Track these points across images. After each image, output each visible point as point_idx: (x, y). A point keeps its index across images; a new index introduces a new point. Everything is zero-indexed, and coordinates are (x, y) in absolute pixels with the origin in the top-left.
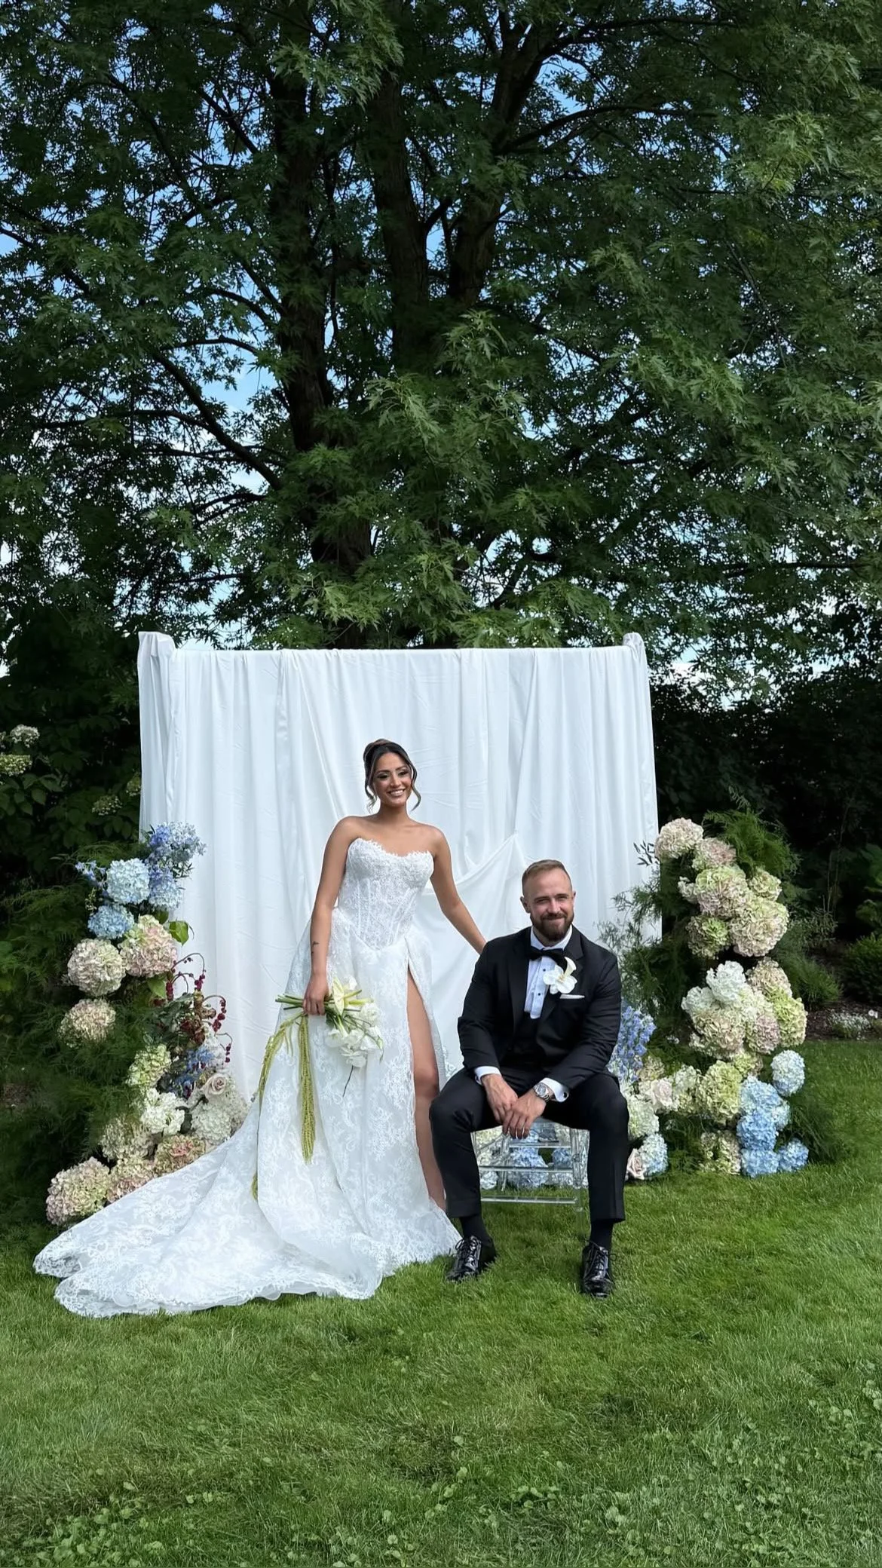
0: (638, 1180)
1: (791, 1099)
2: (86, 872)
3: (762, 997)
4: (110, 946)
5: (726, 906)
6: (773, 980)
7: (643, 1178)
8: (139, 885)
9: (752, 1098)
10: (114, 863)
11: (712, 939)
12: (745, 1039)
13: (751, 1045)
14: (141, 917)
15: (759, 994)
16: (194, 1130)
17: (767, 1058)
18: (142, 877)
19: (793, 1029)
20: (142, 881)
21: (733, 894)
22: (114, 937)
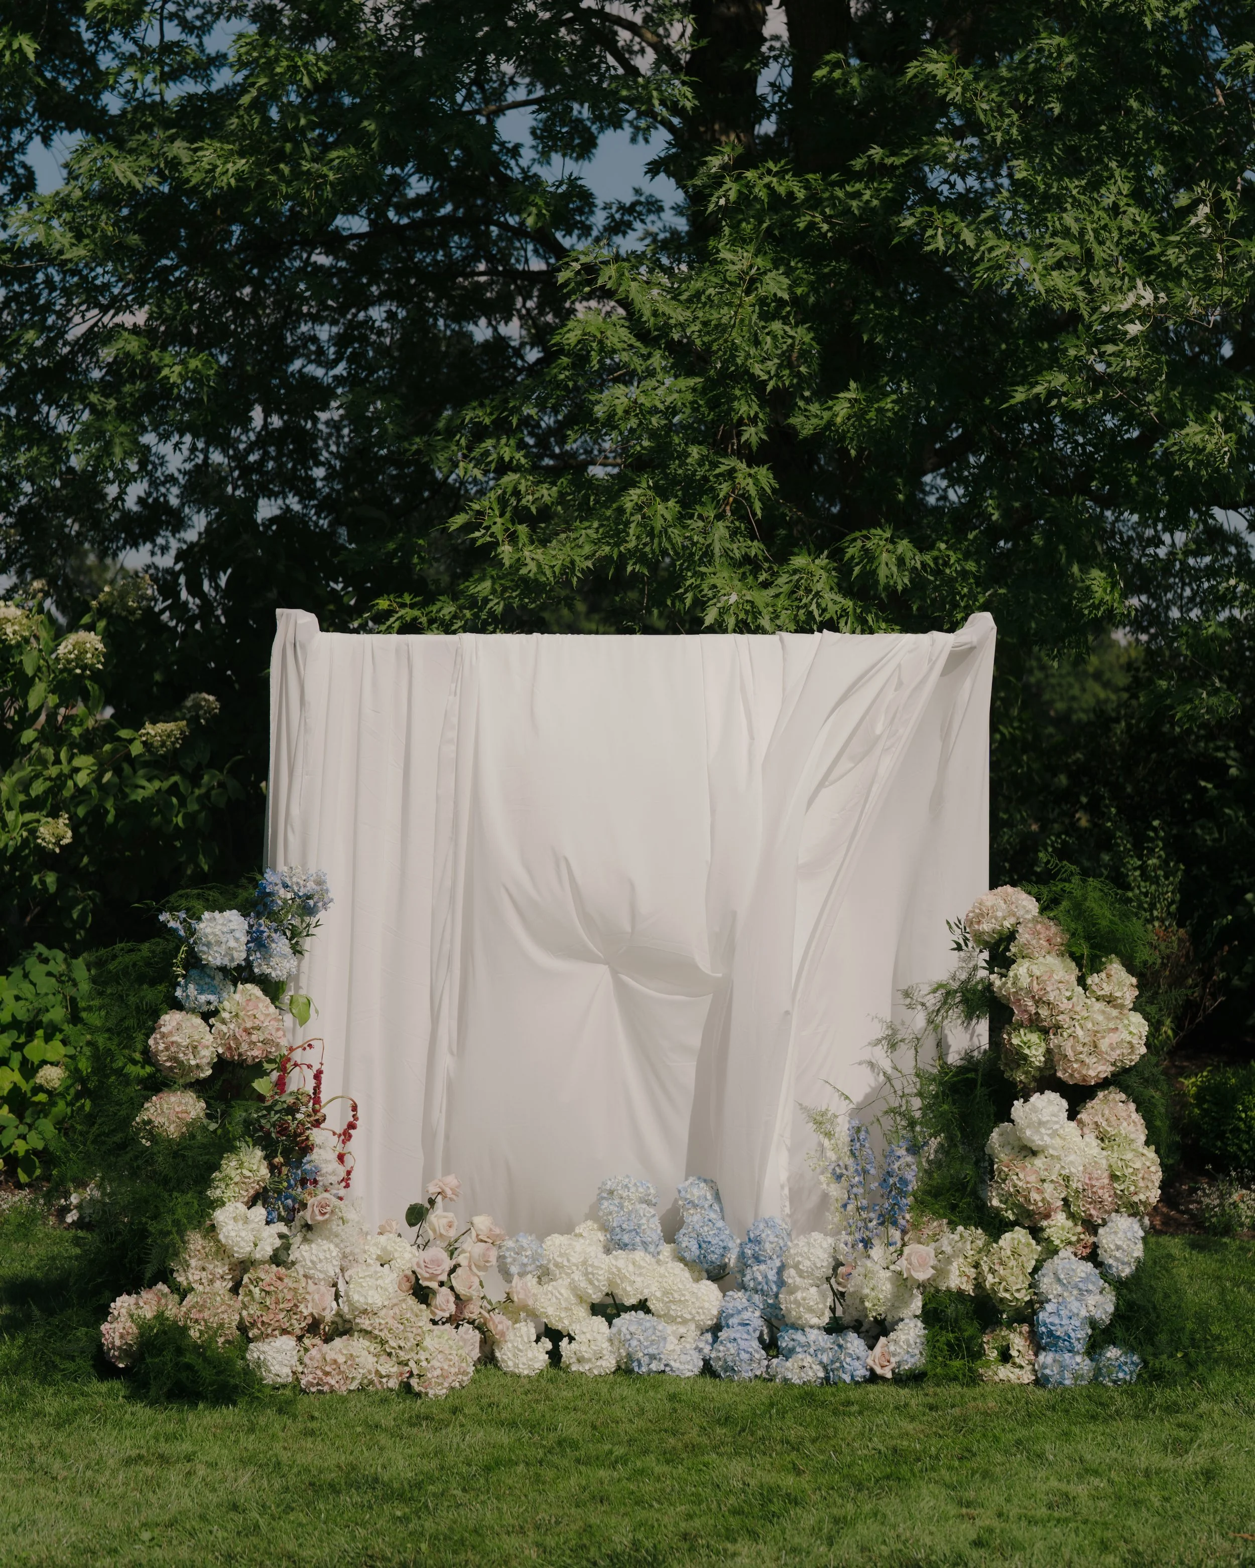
0: (883, 1378)
1: (1120, 1285)
2: (172, 924)
3: (1095, 1143)
4: (198, 1021)
5: (1044, 1012)
6: (1113, 1119)
7: (889, 1375)
8: (232, 944)
9: (1059, 1280)
10: (206, 915)
11: (1025, 1058)
12: (1065, 1200)
13: (1073, 1208)
14: (240, 986)
15: (1091, 1139)
16: (293, 1263)
17: (1092, 1227)
18: (237, 934)
19: (1132, 1188)
20: (237, 940)
21: (1051, 997)
22: (205, 1008)
